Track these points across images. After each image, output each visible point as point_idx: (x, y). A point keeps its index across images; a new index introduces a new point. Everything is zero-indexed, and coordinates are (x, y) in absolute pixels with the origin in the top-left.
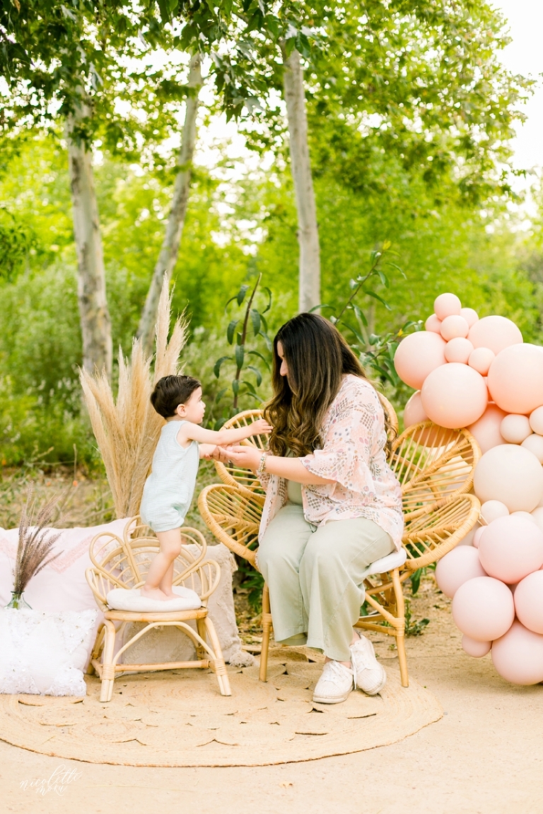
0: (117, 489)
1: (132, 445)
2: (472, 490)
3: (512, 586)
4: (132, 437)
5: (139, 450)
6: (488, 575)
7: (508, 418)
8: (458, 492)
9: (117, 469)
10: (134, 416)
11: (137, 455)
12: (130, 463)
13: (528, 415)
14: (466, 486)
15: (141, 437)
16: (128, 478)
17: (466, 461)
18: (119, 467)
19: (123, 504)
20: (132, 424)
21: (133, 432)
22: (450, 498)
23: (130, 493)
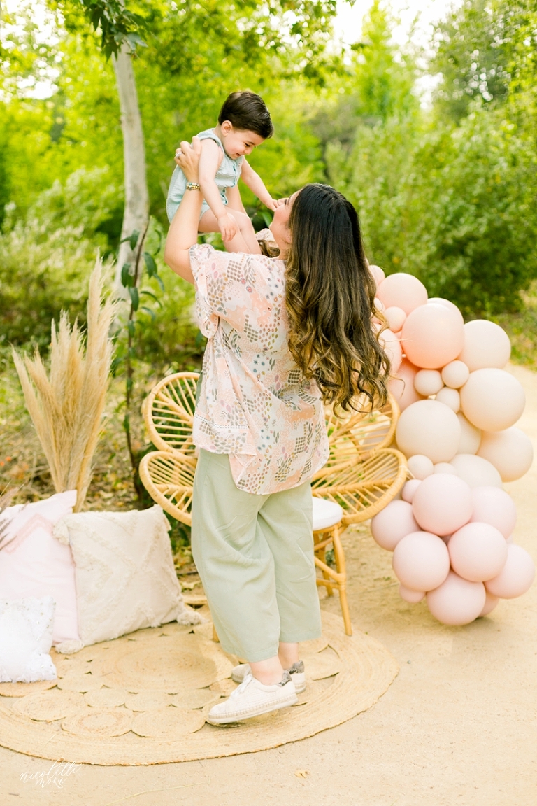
0: (56, 465)
1: (70, 423)
2: (394, 443)
3: (445, 539)
4: (70, 415)
5: (76, 427)
6: (422, 529)
7: (421, 374)
8: (381, 446)
9: (56, 446)
10: (72, 395)
11: (75, 432)
12: (69, 439)
13: (440, 370)
14: (388, 440)
15: (78, 415)
16: (67, 454)
17: (387, 415)
18: (58, 444)
19: (63, 478)
20: (69, 402)
21: (70, 409)
22: (374, 452)
23: (69, 468)
